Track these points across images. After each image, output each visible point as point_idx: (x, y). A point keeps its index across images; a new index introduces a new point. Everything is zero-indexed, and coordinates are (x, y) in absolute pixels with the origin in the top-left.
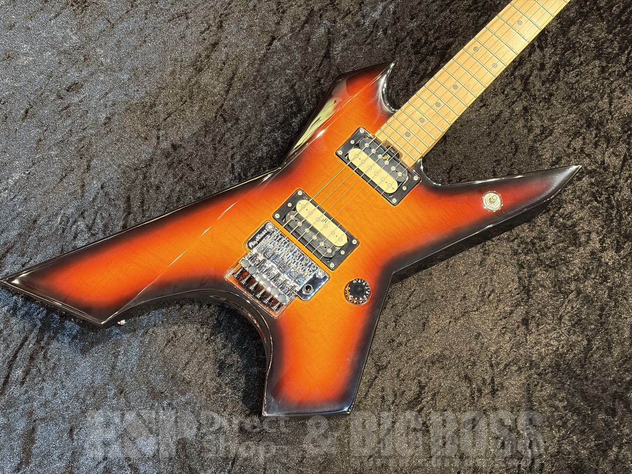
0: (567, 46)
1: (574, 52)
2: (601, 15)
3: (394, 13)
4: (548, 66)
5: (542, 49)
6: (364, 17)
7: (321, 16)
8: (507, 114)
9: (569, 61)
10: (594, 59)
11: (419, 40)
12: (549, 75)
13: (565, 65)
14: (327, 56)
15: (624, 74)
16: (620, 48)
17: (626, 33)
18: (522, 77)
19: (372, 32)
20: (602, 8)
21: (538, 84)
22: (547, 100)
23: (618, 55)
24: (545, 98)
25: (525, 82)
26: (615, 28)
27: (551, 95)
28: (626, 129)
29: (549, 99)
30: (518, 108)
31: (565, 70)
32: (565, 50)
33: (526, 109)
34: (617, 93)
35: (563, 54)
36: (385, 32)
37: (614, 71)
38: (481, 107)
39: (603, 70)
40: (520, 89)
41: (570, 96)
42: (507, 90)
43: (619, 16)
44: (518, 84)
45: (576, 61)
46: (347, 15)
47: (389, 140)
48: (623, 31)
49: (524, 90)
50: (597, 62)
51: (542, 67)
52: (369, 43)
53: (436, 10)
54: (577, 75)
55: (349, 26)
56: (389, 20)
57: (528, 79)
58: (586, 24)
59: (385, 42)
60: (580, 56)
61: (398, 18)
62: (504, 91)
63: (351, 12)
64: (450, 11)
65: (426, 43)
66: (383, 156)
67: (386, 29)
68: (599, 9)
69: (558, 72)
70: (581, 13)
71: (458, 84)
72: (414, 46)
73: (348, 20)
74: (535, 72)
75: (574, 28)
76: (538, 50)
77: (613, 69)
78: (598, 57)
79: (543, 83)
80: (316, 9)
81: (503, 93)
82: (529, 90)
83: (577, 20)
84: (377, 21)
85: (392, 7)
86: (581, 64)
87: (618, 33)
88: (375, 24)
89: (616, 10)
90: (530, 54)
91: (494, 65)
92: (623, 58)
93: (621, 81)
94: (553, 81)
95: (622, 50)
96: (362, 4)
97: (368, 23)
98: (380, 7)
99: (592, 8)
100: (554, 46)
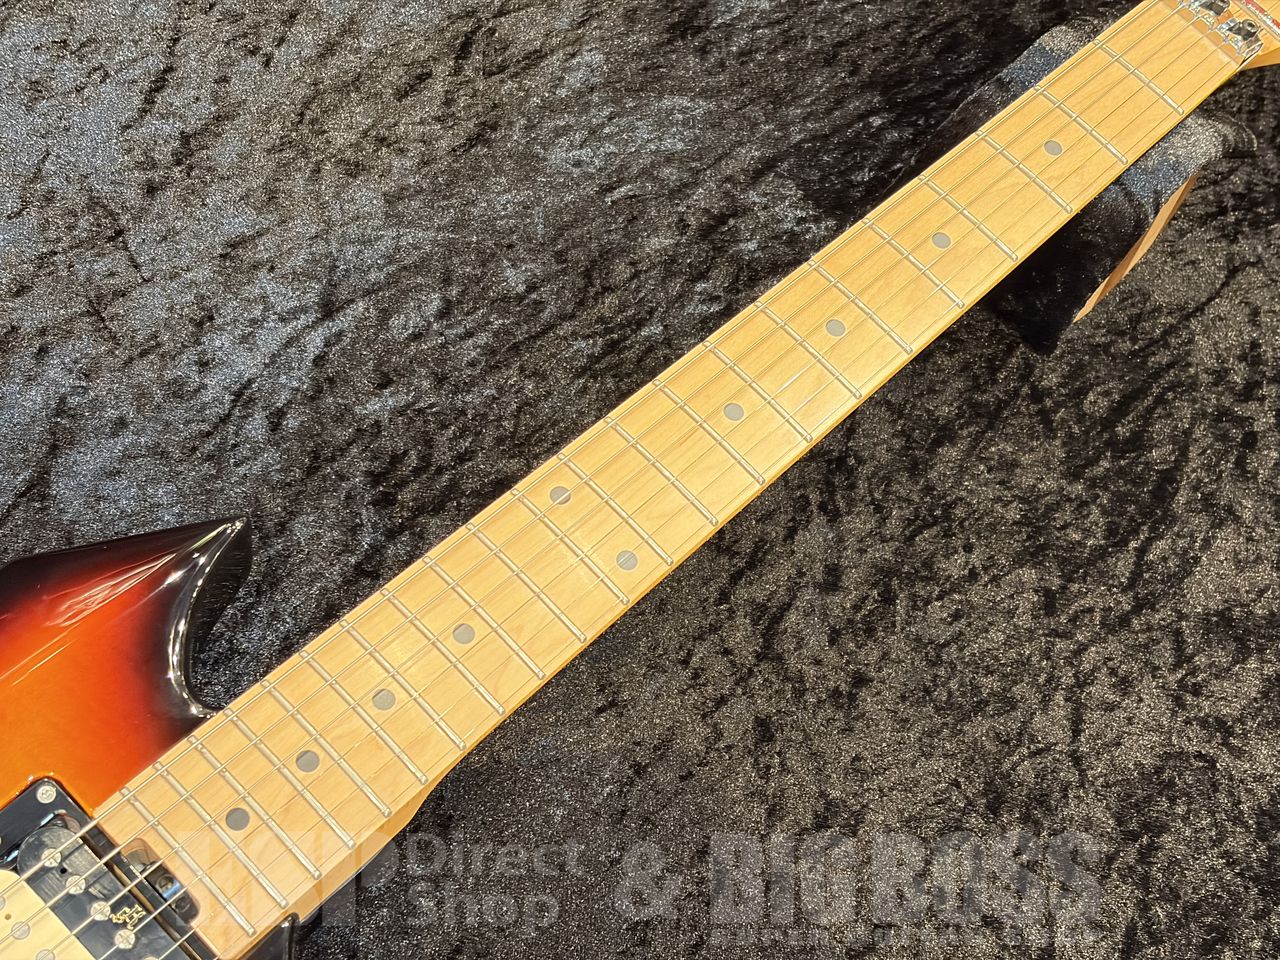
0: (924, 512)
1: (948, 534)
2: (1045, 416)
3: (319, 361)
4: (852, 577)
5: (834, 517)
6: (203, 365)
7: (43, 351)
8: (694, 738)
9: (928, 564)
10: (1019, 561)
11: (396, 459)
12: (856, 608)
13: (911, 579)
14: (37, 488)
15: (1124, 621)
16: (1111, 531)
17: (1134, 483)
18: (759, 610)
19: (224, 420)
20: (1049, 392)
21: (816, 641)
22: (844, 700)
23: (1101, 553)
24: (836, 693)
25: (768, 628)
26: (1093, 462)
27: (860, 680)
28: (1133, 826)
29: (852, 697)
30: (737, 719)
31: (913, 597)
32: (916, 525)
33: (765, 730)
34: (1101, 689)
35: (910, 540)
36: (276, 419)
37: (1091, 610)
38: (600, 711)
39: (1050, 603)
40: (746, 654)
41: (927, 691)
42: (701, 651)
43: (1108, 423)
44: (741, 636)
45: (954, 567)
46: (143, 354)
47: (151, 840)
48: (1121, 473)
49: (760, 657)
50: (1029, 574)
51: (832, 581)
52: (210, 458)
53: (472, 364)
54: (956, 616)
55: (141, 395)
56: (299, 378)
57: (778, 618)
58: (991, 442)
59: (270, 456)
60: (968, 548)
61: (331, 381)
62: (690, 654)
63: (159, 345)
64: (522, 369)
65: (417, 472)
66: (115, 909)
67: (280, 414)
68: (1037, 396)
69: (888, 598)
70: (974, 405)
71: (475, 623)
72: (375, 478)
73: (145, 371)
74: (807, 595)
75: (951, 453)
76: (820, 519)
77: (1087, 602)
78: (1033, 555)
79: (834, 637)
80: (27, 326)
81: (685, 663)
82: (780, 658)
83: (961, 428)
84: (250, 382)
85: (315, 341)
86: (973, 576)
87: (1105, 477)
88: (242, 396)
89: (1096, 403)
90: (791, 534)
91: (628, 561)
92: (1122, 565)
93: (1113, 646)
94: (870, 631)
95: (1117, 538)
96: (204, 321)
97: (215, 388)
98: (271, 338)
99: (1016, 393)
100: (878, 509)
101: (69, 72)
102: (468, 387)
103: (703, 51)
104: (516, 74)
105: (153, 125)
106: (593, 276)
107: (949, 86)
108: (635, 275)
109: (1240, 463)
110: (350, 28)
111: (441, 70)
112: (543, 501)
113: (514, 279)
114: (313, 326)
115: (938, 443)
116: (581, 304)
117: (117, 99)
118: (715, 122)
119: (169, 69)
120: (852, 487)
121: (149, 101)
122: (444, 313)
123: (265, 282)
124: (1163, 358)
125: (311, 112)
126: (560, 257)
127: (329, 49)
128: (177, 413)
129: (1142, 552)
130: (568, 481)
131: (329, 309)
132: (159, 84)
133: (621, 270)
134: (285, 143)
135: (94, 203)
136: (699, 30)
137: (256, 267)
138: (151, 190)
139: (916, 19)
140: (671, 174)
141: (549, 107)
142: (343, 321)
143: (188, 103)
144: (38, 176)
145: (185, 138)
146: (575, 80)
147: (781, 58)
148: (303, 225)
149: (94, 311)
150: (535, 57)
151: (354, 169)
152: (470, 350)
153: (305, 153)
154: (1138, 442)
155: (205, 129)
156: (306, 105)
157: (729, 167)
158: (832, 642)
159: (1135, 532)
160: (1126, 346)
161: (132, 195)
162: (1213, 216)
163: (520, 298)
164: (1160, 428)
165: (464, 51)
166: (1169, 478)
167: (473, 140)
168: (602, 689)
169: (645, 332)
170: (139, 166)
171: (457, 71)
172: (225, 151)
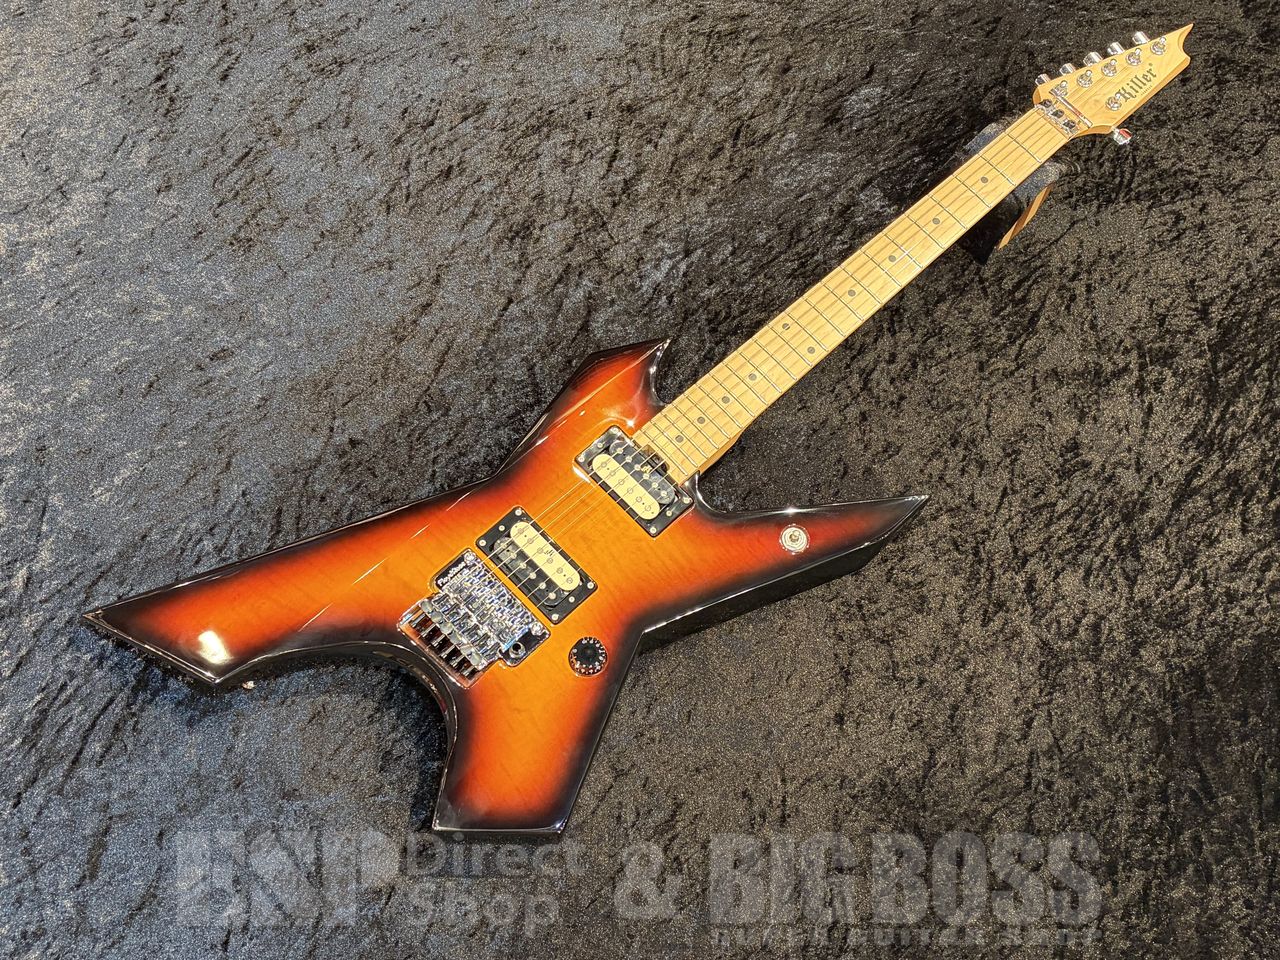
0: (931, 331)
1: (941, 339)
2: (984, 290)
3: (685, 275)
4: (900, 358)
5: (894, 334)
6: (641, 278)
7: (581, 273)
8: (836, 420)
9: (932, 352)
10: (969, 350)
11: (717, 314)
12: (902, 370)
13: (924, 359)
14: (585, 328)
15: (1012, 373)
16: (1010, 337)
17: (1021, 317)
18: (862, 372)
19: (651, 299)
20: (987, 280)
21: (885, 383)
22: (897, 405)
23: (1005, 346)
24: (892, 402)
25: (866, 378)
26: (1003, 309)
27: (902, 398)
28: (1010, 451)
29: (899, 404)
30: (853, 412)
31: (925, 366)
32: (928, 336)
33: (864, 416)
34: (1001, 400)
35: (924, 342)
36: (670, 299)
37: (999, 369)
39: (981, 367)
40: (857, 388)
41: (929, 402)
42: (838, 387)
43: (1012, 292)
44: (855, 381)
45: (942, 353)
46: (618, 274)
48: (1016, 313)
49: (862, 389)
50: (974, 355)
51: (892, 359)
52: (647, 314)
53: (745, 274)
54: (943, 372)
55: (619, 291)
56: (677, 283)
57: (869, 374)
58: (961, 301)
59: (669, 313)
60: (949, 345)
61: (690, 282)
62: (835, 388)
63: (623, 270)
64: (765, 275)
65: (726, 318)
67: (672, 296)
68: (981, 281)
69: (915, 366)
70: (954, 286)
71: (756, 373)
72: (709, 321)
73: (619, 281)
74: (882, 365)
75: (944, 307)
76: (887, 335)
77: (997, 366)
78: (976, 347)
79: (892, 381)
80: (574, 264)
81: (832, 391)
82: (870, 390)
83: (948, 295)
84: (659, 284)
85: (683, 267)
86: (950, 356)
87: (1009, 315)
88: (657, 289)
89: (1008, 284)
90: (876, 340)
91: (811, 350)
92: (1013, 351)
93: (1007, 384)
94: (906, 379)
95: (1012, 340)
96: (640, 260)
97: (646, 286)
98: (666, 265)
99: (973, 280)
100: (912, 330)
101: (577, 155)
102: (743, 284)
103: (840, 130)
104: (759, 146)
105: (612, 178)
106: (794, 235)
107: (950, 142)
108: (811, 234)
109: (1068, 308)
110: (689, 129)
111: (727, 145)
112: (779, 329)
113: (761, 238)
114: (682, 259)
115: (938, 302)
116: (789, 247)
117: (598, 166)
118: (846, 163)
119: (617, 151)
120: (901, 321)
121: (610, 165)
122: (733, 253)
123: (661, 243)
124: (1038, 263)
125: (676, 167)
126: (780, 227)
127: (680, 140)
128: (632, 297)
129: (1022, 345)
130: (788, 321)
131: (688, 253)
132: (614, 158)
133: (805, 231)
134: (666, 182)
135: (594, 211)
136: (838, 120)
137: (658, 236)
138: (615, 205)
139: (936, 110)
140: (827, 188)
141: (774, 160)
142: (694, 257)
143: (626, 166)
144: (570, 201)
145: (625, 181)
146: (784, 147)
147: (875, 132)
148: (675, 218)
149: (598, 255)
150: (768, 137)
151: (694, 192)
152: (745, 268)
153: (674, 187)
154: (1024, 300)
155: (633, 178)
156: (673, 164)
157: (852, 184)
158: (891, 383)
159: (1019, 337)
160: (1022, 258)
161: (607, 207)
162: (1066, 198)
163: (764, 246)
164: (1035, 294)
165: (736, 136)
166: (1036, 315)
167: (744, 176)
168: (800, 402)
169: (816, 258)
170: (610, 195)
171: (735, 145)
172: (643, 186)
